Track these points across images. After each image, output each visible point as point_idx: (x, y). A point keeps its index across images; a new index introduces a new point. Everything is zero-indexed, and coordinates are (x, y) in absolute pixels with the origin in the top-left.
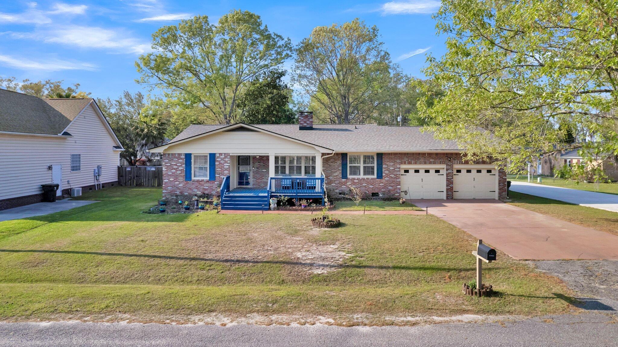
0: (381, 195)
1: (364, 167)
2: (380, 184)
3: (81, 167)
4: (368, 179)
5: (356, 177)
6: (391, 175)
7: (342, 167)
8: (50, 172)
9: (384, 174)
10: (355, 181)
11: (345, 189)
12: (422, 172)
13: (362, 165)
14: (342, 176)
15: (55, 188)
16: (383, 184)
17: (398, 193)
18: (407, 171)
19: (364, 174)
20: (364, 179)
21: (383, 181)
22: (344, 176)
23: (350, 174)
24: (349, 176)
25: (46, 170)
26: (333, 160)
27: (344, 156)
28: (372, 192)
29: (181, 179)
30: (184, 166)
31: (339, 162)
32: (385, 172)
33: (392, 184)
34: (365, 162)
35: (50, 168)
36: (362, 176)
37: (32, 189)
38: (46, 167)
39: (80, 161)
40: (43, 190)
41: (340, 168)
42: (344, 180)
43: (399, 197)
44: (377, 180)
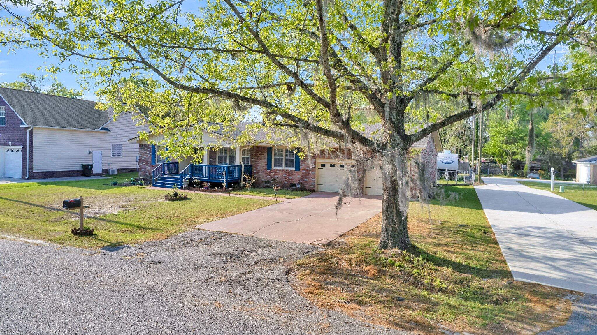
0: (298, 186)
1: (286, 159)
2: (298, 176)
3: (122, 154)
4: (287, 170)
5: (278, 168)
6: (307, 168)
7: (268, 159)
8: (91, 156)
9: (301, 167)
10: (277, 172)
11: (269, 178)
12: (337, 166)
13: (284, 158)
14: (267, 167)
15: (90, 167)
16: (300, 176)
17: (312, 185)
18: (323, 165)
19: (286, 166)
20: (284, 170)
21: (300, 173)
22: (269, 167)
23: (275, 166)
24: (273, 168)
25: (88, 154)
26: (261, 153)
27: (269, 149)
28: (290, 183)
29: (150, 163)
30: (151, 153)
31: (265, 155)
32: (302, 165)
33: (308, 177)
34: (286, 156)
35: (90, 153)
36: (284, 168)
37: (76, 166)
38: (87, 152)
39: (121, 149)
40: (83, 168)
41: (266, 160)
42: (268, 170)
43: (314, 189)
44: (295, 172)
